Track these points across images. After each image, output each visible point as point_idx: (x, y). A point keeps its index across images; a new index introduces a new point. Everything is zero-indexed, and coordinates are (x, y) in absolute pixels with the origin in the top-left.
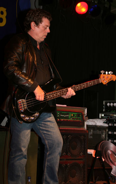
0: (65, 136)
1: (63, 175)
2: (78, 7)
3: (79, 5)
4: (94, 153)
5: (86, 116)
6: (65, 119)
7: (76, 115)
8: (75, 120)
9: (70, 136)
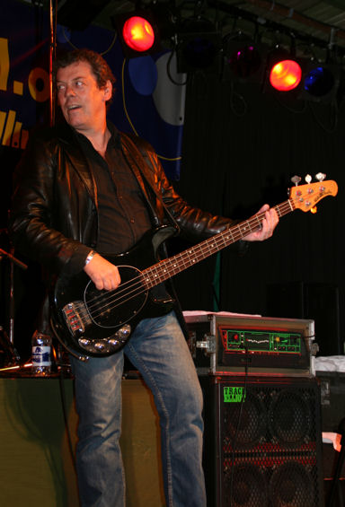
0: (262, 393)
1: (263, 494)
2: (276, 75)
3: (278, 68)
4: (337, 440)
5: (314, 342)
6: (260, 351)
7: (287, 338)
8: (286, 352)
9: (275, 392)
